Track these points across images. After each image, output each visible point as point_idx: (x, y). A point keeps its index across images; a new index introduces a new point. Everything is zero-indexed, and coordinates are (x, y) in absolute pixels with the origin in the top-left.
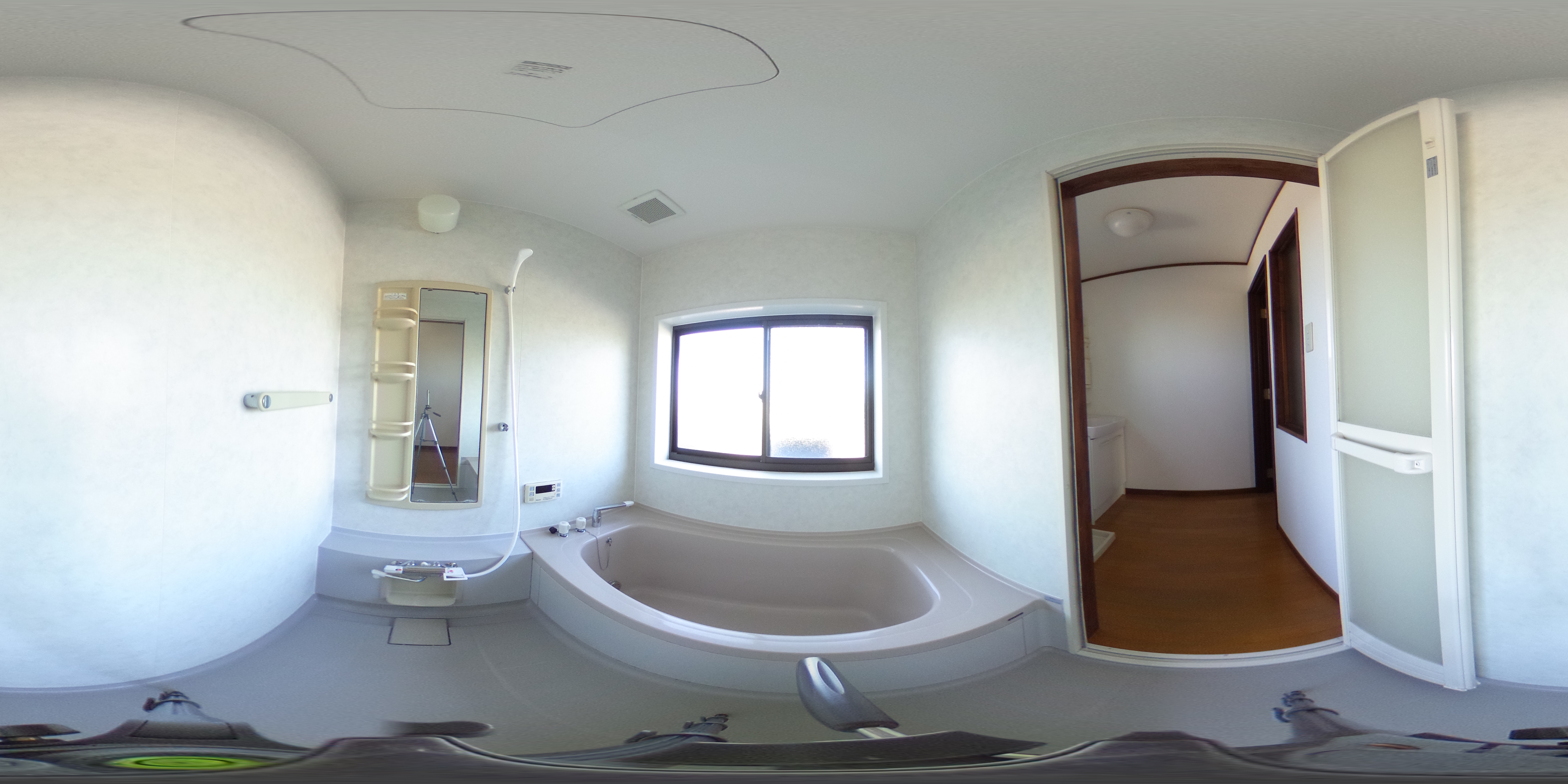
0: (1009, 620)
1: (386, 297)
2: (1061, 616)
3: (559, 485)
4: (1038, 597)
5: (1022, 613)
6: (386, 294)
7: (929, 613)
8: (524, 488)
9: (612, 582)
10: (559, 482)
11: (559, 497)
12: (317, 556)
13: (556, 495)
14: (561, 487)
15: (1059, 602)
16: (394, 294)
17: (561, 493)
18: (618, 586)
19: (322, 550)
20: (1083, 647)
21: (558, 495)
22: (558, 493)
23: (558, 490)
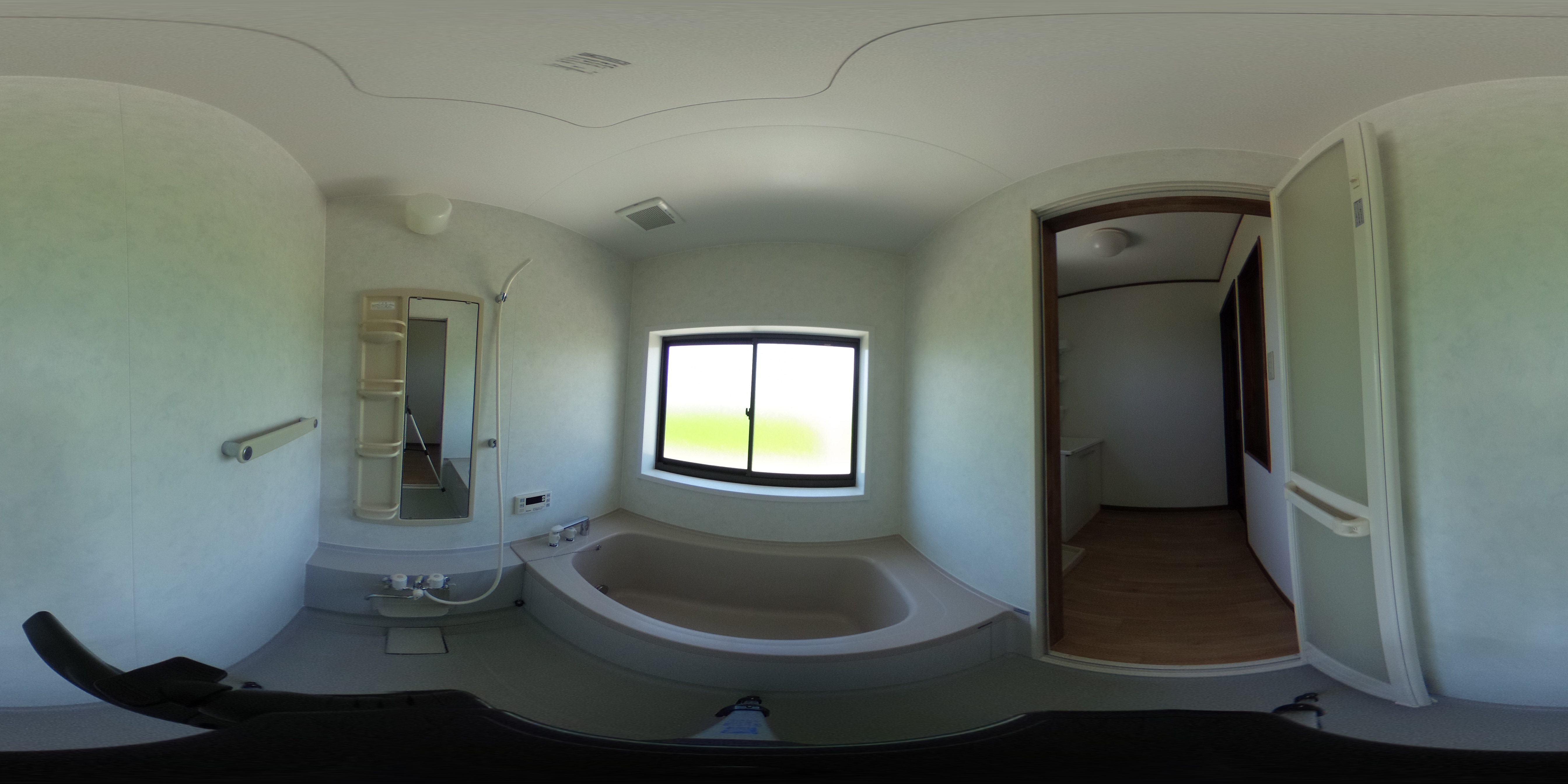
0: (979, 628)
1: (373, 306)
2: (1028, 626)
3: (549, 495)
4: (1007, 609)
5: (991, 622)
6: (373, 303)
7: (906, 620)
8: (515, 500)
9: (599, 587)
10: (548, 493)
11: (549, 507)
12: (305, 573)
13: (545, 506)
14: (551, 498)
15: (1027, 614)
16: (381, 303)
17: (551, 502)
18: (605, 590)
19: (309, 568)
20: (1046, 654)
21: (548, 505)
22: (549, 503)
23: (548, 500)
